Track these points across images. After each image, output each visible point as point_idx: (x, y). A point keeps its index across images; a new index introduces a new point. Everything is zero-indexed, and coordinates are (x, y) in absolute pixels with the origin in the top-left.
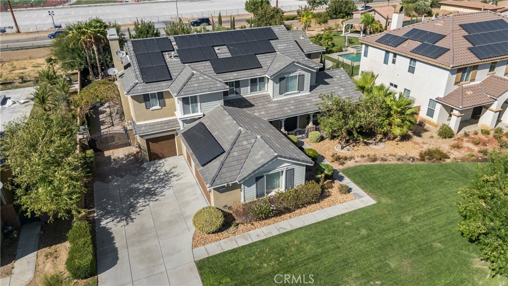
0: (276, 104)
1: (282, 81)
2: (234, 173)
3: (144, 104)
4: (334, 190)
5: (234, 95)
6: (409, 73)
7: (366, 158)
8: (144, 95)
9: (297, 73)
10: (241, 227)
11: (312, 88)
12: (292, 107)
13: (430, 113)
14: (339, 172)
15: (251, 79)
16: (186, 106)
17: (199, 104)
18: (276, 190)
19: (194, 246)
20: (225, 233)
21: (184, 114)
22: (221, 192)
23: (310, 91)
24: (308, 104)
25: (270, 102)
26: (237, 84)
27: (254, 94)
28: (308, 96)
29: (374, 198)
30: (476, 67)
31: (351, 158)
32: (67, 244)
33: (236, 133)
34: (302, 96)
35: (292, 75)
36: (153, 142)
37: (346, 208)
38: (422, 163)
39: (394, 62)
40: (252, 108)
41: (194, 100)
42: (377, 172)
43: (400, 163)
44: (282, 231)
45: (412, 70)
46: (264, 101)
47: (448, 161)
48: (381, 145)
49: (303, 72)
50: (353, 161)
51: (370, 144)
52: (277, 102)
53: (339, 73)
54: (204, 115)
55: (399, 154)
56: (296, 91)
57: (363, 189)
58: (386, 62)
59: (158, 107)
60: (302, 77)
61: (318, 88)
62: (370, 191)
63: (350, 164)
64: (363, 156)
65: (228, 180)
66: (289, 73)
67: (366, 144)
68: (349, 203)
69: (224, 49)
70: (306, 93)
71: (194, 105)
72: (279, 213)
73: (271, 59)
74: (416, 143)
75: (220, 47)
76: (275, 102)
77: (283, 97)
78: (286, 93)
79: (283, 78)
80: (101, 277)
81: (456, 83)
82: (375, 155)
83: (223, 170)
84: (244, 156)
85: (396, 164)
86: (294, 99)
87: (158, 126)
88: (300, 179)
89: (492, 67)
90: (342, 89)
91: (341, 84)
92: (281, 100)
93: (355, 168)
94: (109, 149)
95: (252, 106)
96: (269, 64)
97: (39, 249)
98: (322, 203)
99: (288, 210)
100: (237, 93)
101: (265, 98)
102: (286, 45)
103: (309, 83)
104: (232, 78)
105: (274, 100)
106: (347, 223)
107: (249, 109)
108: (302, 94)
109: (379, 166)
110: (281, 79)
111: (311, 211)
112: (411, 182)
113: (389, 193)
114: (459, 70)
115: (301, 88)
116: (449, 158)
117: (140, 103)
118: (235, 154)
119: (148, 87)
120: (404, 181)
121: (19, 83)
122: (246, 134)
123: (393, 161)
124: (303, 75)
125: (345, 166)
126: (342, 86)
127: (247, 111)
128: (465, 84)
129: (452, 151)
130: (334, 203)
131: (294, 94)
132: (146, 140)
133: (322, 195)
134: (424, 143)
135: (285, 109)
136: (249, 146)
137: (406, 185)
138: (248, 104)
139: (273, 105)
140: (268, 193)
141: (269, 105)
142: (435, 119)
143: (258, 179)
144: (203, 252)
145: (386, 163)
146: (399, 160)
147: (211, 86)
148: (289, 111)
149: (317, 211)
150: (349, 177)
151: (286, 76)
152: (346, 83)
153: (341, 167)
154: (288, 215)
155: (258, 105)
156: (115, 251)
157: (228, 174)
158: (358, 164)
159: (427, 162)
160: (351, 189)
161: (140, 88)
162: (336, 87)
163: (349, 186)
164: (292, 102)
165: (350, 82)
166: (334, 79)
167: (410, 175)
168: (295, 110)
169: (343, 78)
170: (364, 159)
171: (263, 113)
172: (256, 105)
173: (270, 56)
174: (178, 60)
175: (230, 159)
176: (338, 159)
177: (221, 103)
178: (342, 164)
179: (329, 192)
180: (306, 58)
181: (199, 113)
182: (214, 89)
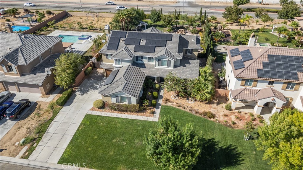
0: (155, 70)
2: (109, 92)
3: (106, 57)
4: (149, 111)
5: (141, 61)
6: (231, 72)
7: (178, 104)
8: (106, 54)
9: (167, 59)
10: (108, 110)
11: (175, 67)
12: (161, 73)
14: (160, 106)
15: (148, 57)
16: (116, 62)
17: (121, 62)
18: (124, 103)
19: (90, 110)
20: (102, 110)
21: (115, 64)
22: (104, 96)
25: (153, 68)
26: (142, 58)
27: (149, 63)
28: (172, 70)
29: (158, 120)
30: (256, 81)
33: (120, 78)
34: (169, 69)
35: (164, 59)
36: (108, 71)
37: (145, 119)
38: (200, 116)
40: (145, 69)
41: (119, 61)
42: (173, 111)
43: (189, 112)
44: (117, 117)
46: (151, 67)
47: (212, 119)
49: (170, 60)
50: (172, 103)
52: (157, 69)
53: (195, 63)
54: (122, 67)
55: (195, 108)
56: (167, 67)
57: (160, 115)
58: (229, 63)
59: (111, 59)
60: (169, 62)
61: (179, 67)
62: (161, 117)
63: (169, 104)
64: (178, 103)
65: (105, 93)
66: (163, 58)
68: (148, 117)
69: (145, 41)
70: (172, 68)
71: (119, 62)
73: (161, 50)
74: (211, 107)
75: (143, 40)
76: (155, 69)
77: (160, 68)
78: (162, 66)
79: (160, 60)
80: (64, 107)
81: (241, 85)
82: (183, 105)
83: (106, 89)
84: (116, 87)
85: (186, 112)
86: (164, 70)
87: (109, 66)
88: (134, 101)
89: (271, 83)
90: (190, 71)
91: (192, 68)
92: (158, 68)
94: (99, 68)
95: (145, 67)
96: (158, 52)
98: (140, 114)
99: (126, 111)
100: (142, 61)
101: (153, 66)
102: (173, 44)
103: (173, 64)
104: (139, 55)
105: (156, 68)
106: (138, 123)
107: (143, 69)
108: (169, 68)
109: (178, 110)
111: (133, 115)
114: (243, 80)
115: (169, 66)
116: (214, 118)
117: (105, 56)
118: (114, 85)
119: (108, 51)
122: (123, 80)
123: (187, 110)
126: (191, 70)
127: (142, 69)
128: (248, 87)
129: (221, 117)
130: (144, 115)
131: (165, 67)
132: (105, 70)
135: (158, 73)
136: (121, 84)
138: (144, 66)
139: (154, 70)
140: (121, 102)
141: (152, 70)
142: (230, 99)
143: (117, 96)
144: (90, 113)
145: (183, 109)
147: (126, 57)
148: (158, 74)
149: (135, 116)
150: (161, 109)
152: (195, 69)
153: (164, 104)
154: (124, 113)
158: (171, 105)
160: (156, 113)
161: (105, 51)
162: (188, 69)
163: (156, 112)
164: (163, 71)
165: (197, 69)
166: (191, 65)
167: (185, 118)
168: (161, 74)
169: (195, 66)
170: (177, 104)
171: (147, 72)
172: (147, 68)
173: (161, 48)
174: (124, 42)
175: (111, 86)
176: (167, 101)
177: (130, 64)
178: (166, 103)
179: (147, 111)
180: (177, 53)
181: (121, 66)
182: (126, 58)
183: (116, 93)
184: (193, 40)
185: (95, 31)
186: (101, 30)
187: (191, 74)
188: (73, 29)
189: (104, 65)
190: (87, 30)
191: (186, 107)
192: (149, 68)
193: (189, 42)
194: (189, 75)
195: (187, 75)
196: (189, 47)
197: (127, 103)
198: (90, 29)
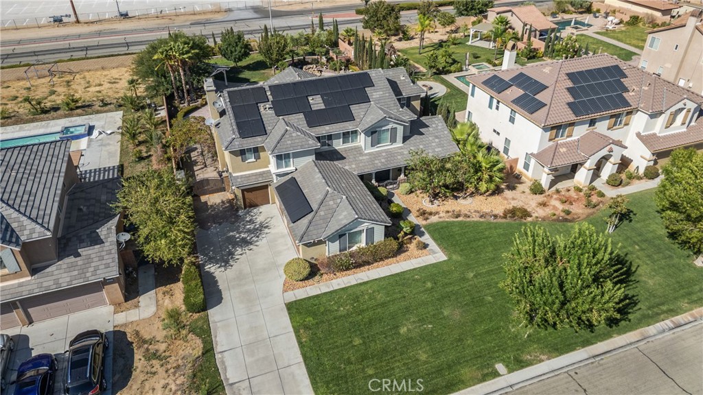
0: (367, 157)
1: (374, 135)
2: (320, 231)
3: (240, 157)
4: (412, 247)
5: (327, 147)
6: (510, 123)
7: (450, 214)
8: (240, 150)
9: (389, 127)
10: (325, 276)
11: (405, 139)
12: (383, 160)
13: (526, 166)
14: (421, 228)
15: (343, 133)
16: (279, 161)
17: (291, 160)
18: (358, 245)
19: (285, 291)
20: (311, 281)
21: (278, 168)
22: (309, 247)
23: (403, 143)
24: (399, 157)
25: (361, 154)
26: (330, 137)
27: (346, 146)
28: (401, 148)
29: (446, 255)
30: (572, 124)
31: (437, 213)
32: (180, 285)
33: (324, 193)
34: (394, 148)
35: (383, 129)
36: (248, 192)
37: (419, 263)
38: (504, 220)
39: (497, 108)
40: (344, 161)
41: (287, 156)
42: (456, 229)
43: (481, 220)
44: (360, 281)
45: (512, 120)
46: (355, 153)
47: (529, 219)
48: (469, 200)
49: (395, 126)
50: (437, 216)
51: (459, 197)
52: (369, 154)
53: (436, 122)
54: (296, 170)
55: (484, 210)
56: (389, 144)
57: (439, 245)
58: (490, 106)
59: (253, 160)
60: (394, 130)
61: (412, 138)
62: (445, 248)
63: (434, 219)
64: (448, 212)
65: (314, 237)
66: (382, 127)
67: (456, 198)
68: (422, 258)
69: (318, 99)
70: (399, 144)
71: (287, 160)
72: (358, 266)
73: (364, 110)
74: (506, 199)
75: (314, 97)
76: (366, 155)
77: (375, 149)
78: (378, 146)
79: (376, 132)
80: (210, 311)
81: (550, 140)
82: (460, 211)
83: (311, 228)
84: (330, 216)
85: (477, 222)
86: (385, 151)
87: (254, 177)
88: (379, 236)
89: (592, 123)
90: (437, 140)
91: (436, 134)
92: (372, 152)
93: (437, 224)
94: (205, 194)
95: (343, 158)
96: (362, 116)
97: (156, 287)
98: (399, 257)
100: (329, 145)
101: (357, 150)
102: (381, 93)
103: (402, 134)
104: (324, 132)
105: (366, 152)
106: (416, 277)
107: (341, 161)
108: (395, 145)
109: (460, 223)
110: (373, 133)
111: (387, 265)
112: (485, 240)
113: (462, 250)
114: (553, 128)
115: (393, 140)
116: (531, 216)
117: (237, 157)
118: (322, 213)
119: (245, 142)
120: (479, 240)
121: (100, 106)
122: (333, 195)
123: (475, 218)
124: (396, 128)
125: (429, 221)
126: (437, 137)
127: (338, 163)
128: (561, 140)
129: (538, 209)
130: (409, 258)
131: (386, 146)
132: (242, 190)
133: (400, 249)
134: (513, 199)
135: (376, 162)
136: (335, 206)
137: (480, 243)
138: (339, 156)
139: (364, 158)
140: (350, 248)
141: (361, 158)
142: (529, 174)
143: (340, 236)
144: (292, 296)
145: (468, 219)
146: (481, 217)
147: (304, 143)
148: (380, 164)
149: (393, 265)
150: (429, 233)
151: (377, 129)
152: (442, 133)
153: (424, 223)
154: (367, 267)
155: (350, 157)
156: (220, 292)
157: (315, 232)
158: (441, 220)
159: (508, 220)
160: (428, 245)
161: (237, 143)
162: (431, 138)
163: (427, 242)
164: (384, 154)
165: (446, 132)
166: (431, 129)
167: (487, 233)
168: (386, 163)
169: (439, 128)
170: (448, 214)
171: (354, 166)
172: (347, 157)
173: (364, 107)
174: (272, 112)
175: (317, 218)
176: (423, 214)
177: (313, 157)
178: (426, 219)
179: (407, 247)
180: (401, 109)
181: (292, 168)
182: (307, 146)
183: (344, 227)
184: (404, 78)
185: (89, 110)
186: (106, 105)
187: (440, 145)
188: (13, 119)
189: (239, 180)
190: (59, 112)
191: (469, 213)
192: (351, 157)
193: (398, 82)
194: (440, 149)
195: (436, 150)
196: (404, 94)
197: (363, 245)
198: (72, 109)
